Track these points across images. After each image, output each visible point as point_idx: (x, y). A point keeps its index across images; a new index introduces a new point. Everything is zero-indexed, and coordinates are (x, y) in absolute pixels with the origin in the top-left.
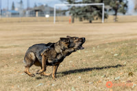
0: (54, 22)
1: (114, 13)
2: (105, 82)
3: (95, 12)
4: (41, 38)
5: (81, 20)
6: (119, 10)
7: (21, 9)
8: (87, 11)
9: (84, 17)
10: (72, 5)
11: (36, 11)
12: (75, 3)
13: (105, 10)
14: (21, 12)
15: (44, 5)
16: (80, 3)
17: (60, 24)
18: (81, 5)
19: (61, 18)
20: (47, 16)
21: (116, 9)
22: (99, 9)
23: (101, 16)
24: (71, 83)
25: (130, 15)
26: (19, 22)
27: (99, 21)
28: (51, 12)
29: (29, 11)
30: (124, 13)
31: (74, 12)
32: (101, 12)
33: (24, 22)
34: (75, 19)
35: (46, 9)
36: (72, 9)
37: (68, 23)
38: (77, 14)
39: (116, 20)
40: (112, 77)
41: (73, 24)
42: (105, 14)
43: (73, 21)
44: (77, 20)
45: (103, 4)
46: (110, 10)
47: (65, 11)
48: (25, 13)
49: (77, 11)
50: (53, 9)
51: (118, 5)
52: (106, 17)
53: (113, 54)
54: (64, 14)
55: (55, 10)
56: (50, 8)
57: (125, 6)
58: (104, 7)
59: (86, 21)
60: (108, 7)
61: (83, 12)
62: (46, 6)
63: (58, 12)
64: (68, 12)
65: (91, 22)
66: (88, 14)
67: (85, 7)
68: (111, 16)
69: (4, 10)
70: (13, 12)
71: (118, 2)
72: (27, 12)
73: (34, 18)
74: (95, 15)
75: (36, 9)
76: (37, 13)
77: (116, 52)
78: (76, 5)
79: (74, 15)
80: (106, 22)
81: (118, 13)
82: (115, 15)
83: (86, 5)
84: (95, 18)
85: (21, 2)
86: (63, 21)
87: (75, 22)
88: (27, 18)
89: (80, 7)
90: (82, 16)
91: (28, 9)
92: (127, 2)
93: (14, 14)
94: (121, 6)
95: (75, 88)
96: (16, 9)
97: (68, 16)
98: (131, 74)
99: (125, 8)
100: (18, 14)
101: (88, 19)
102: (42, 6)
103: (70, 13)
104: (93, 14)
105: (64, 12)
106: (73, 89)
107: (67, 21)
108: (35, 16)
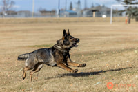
0: (111, 23)
5: (137, 20)
7: (78, 9)
10: (129, 5)
11: (93, 11)
12: (132, 4)
14: (78, 12)
15: (101, 5)
16: (137, 3)
17: (117, 25)
19: (118, 18)
20: (104, 16)
26: (76, 22)
28: (108, 13)
29: (86, 11)
31: (130, 12)
33: (82, 22)
34: (131, 19)
35: (103, 9)
36: (128, 10)
37: (124, 23)
38: (134, 14)
41: (129, 25)
43: (129, 22)
44: (133, 20)
47: (122, 11)
48: (82, 13)
49: (133, 12)
50: (110, 9)
54: (121, 14)
55: (112, 11)
56: (107, 8)
62: (104, 6)
63: (114, 12)
64: (125, 13)
69: (62, 10)
70: (71, 12)
72: (84, 13)
73: (91, 18)
75: (94, 9)
76: (94, 13)
78: (132, 6)
79: (130, 15)
85: (79, 2)
86: (120, 21)
88: (85, 18)
89: (136, 8)
91: (85, 9)
93: (72, 14)
96: (74, 9)
97: (125, 17)
100: (76, 14)
102: (99, 6)
103: (127, 14)
105: (120, 13)
107: (123, 21)
108: (92, 16)
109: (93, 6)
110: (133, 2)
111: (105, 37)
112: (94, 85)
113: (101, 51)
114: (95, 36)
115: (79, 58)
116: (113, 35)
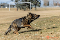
0: (9, 10)
1: (35, 6)
2: (30, 37)
3: (27, 6)
4: (3, 17)
5: (21, 9)
6: (37, 5)
8: (23, 6)
9: (22, 8)
10: (17, 3)
11: (2, 5)
13: (31, 5)
15: (5, 3)
16: (21, 2)
17: (12, 11)
18: (21, 3)
19: (12, 8)
20: (6, 8)
21: (36, 5)
23: (29, 8)
24: (16, 37)
25: (42, 7)
27: (28, 10)
28: (8, 6)
30: (39, 7)
31: (18, 6)
32: (30, 6)
34: (18, 9)
36: (17, 5)
37: (15, 11)
38: (19, 7)
39: (36, 10)
40: (34, 34)
41: (17, 11)
42: (31, 7)
43: (17, 10)
44: (19, 9)
45: (30, 3)
46: (33, 5)
49: (19, 5)
50: (9, 4)
51: (36, 3)
52: (31, 8)
53: (34, 24)
55: (10, 5)
57: (40, 3)
58: (30, 4)
59: (23, 10)
60: (32, 4)
61: (22, 6)
62: (6, 3)
63: (11, 6)
64: (15, 6)
65: (25, 10)
66: (24, 7)
67: (22, 4)
71: (37, 2)
74: (27, 7)
75: (2, 4)
76: (2, 6)
77: (35, 24)
80: (32, 11)
81: (37, 7)
82: (36, 7)
83: (23, 3)
84: (27, 9)
86: (13, 10)
87: (18, 10)
89: (20, 4)
90: (21, 8)
92: (41, 2)
95: (17, 39)
97: (15, 8)
98: (41, 33)
99: (40, 4)
101: (24, 9)
102: (4, 3)
103: (16, 7)
104: (26, 7)
105: (13, 6)
108: (1, 8)
109: (1, 3)
110: (19, 1)
113: (4, 23)
114: (2, 16)
116: (10, 16)
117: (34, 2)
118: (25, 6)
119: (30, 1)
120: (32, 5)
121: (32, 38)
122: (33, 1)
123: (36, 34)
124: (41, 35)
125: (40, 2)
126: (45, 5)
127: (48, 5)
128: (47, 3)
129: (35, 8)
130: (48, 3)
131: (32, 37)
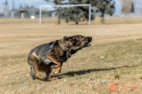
0: (40, 24)
1: (101, 14)
2: (91, 85)
3: (82, 13)
4: (26, 40)
5: (67, 21)
6: (106, 12)
7: (6, 9)
8: (73, 12)
9: (71, 18)
10: (59, 6)
11: (21, 12)
12: (61, 4)
13: (92, 11)
14: (6, 14)
15: (30, 6)
16: (66, 4)
17: (46, 26)
18: (68, 6)
19: (47, 19)
20: (33, 17)
21: (103, 11)
22: (86, 10)
23: (87, 17)
25: (117, 16)
26: (4, 23)
27: (85, 22)
28: (37, 13)
29: (14, 12)
30: (111, 15)
31: (60, 13)
32: (88, 13)
33: (9, 23)
34: (61, 20)
35: (32, 10)
36: (58, 10)
37: (54, 24)
38: (63, 15)
39: (103, 22)
40: (99, 80)
41: (58, 26)
42: (92, 16)
43: (59, 23)
44: (63, 21)
45: (90, 5)
46: (97, 11)
47: (51, 12)
48: (10, 14)
49: (63, 12)
50: (39, 9)
51: (104, 6)
52: (92, 19)
53: (99, 57)
54: (50, 15)
55: (41, 11)
56: (36, 9)
57: (112, 7)
58: (90, 8)
59: (72, 23)
60: (95, 9)
61: (69, 13)
62: (32, 7)
63: (44, 13)
64: (54, 13)
65: (77, 23)
66: (75, 16)
67: (71, 8)
68: (98, 18)
71: (105, 3)
72: (12, 14)
73: (19, 19)
74: (81, 17)
75: (22, 10)
76: (22, 14)
77: (103, 55)
78: (62, 6)
79: (60, 16)
80: (93, 24)
81: (105, 15)
82: (102, 16)
83: (72, 6)
84: (82, 19)
85: (6, 3)
86: (49, 22)
87: (61, 23)
88: (12, 19)
89: (66, 8)
90: (69, 17)
91: (13, 10)
92: (114, 3)
94: (108, 7)
95: (60, 91)
97: (54, 18)
98: (117, 77)
99: (112, 9)
100: (3, 15)
101: (74, 20)
102: (28, 7)
103: (56, 15)
104: (79, 15)
105: (50, 14)
106: (58, 92)
107: (53, 22)
108: (20, 17)
109: (21, 7)
110: (63, 2)
111: (34, 40)
112: (20, 90)
114: (23, 38)
115: (5, 61)
116: (42, 37)
117: (98, 5)
118: (78, 13)
119: (88, 3)
120: (95, 11)
121: (94, 89)
122: (96, 2)
123: (105, 80)
124: (117, 81)
125: (112, 3)
126: (123, 10)
127: (132, 10)
128: (130, 7)
129: (101, 18)
130: (133, 5)
131: (96, 86)
